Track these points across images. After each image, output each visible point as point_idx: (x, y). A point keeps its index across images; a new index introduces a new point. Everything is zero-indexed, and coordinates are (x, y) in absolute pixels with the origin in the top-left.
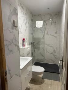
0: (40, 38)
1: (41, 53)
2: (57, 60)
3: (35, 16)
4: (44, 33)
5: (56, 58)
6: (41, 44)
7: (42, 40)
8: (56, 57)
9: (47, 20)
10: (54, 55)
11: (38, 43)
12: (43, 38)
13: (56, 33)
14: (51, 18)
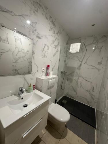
0: (75, 68)
1: (72, 87)
2: (95, 102)
3: (72, 39)
4: (82, 62)
5: (94, 99)
6: (75, 75)
7: (77, 71)
8: (93, 97)
9: (89, 45)
10: (91, 94)
11: (72, 74)
12: (79, 68)
13: (100, 64)
14: (95, 41)
